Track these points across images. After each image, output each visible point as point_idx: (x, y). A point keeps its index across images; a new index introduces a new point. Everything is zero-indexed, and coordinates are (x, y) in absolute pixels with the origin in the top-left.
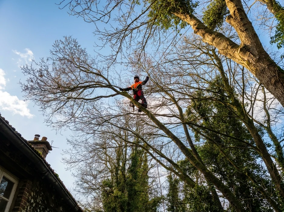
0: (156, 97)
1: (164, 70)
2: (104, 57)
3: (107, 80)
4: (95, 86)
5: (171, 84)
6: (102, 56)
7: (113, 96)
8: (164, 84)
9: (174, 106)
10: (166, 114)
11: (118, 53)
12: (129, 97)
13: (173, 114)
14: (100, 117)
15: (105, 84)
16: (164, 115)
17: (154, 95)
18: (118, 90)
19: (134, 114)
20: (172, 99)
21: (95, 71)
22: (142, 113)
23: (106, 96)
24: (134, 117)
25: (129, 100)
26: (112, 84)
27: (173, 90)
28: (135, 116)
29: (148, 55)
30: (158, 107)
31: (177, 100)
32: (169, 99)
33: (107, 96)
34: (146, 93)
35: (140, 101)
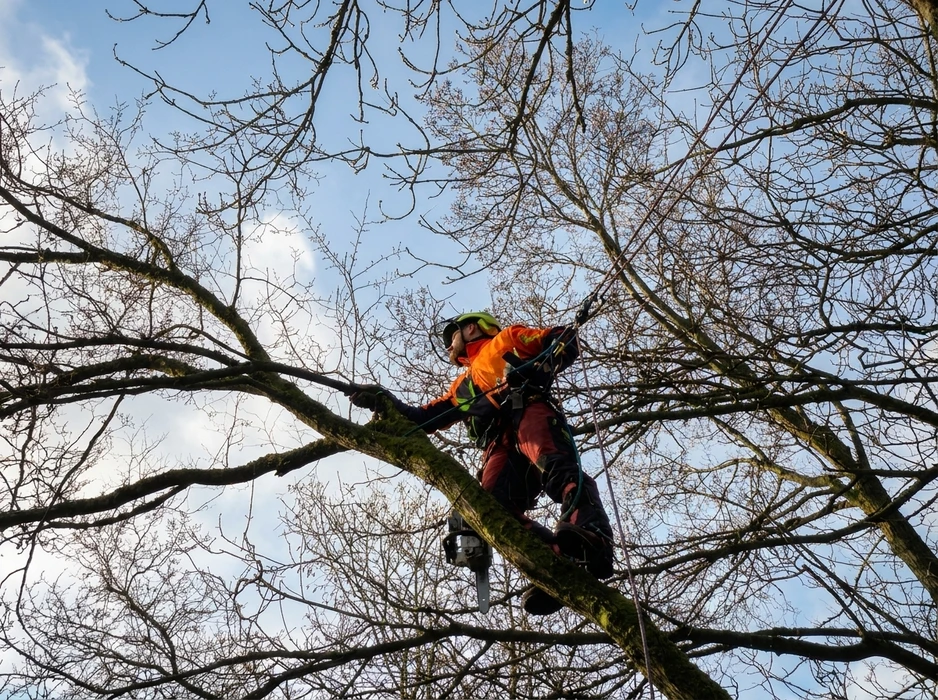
0: (695, 459)
1: (759, 204)
2: (199, 110)
3: (229, 315)
4: (119, 375)
5: (830, 329)
6: (181, 100)
7: (284, 463)
8: (762, 334)
9: (875, 543)
10: (790, 626)
11: (325, 65)
12: (442, 470)
13: (861, 630)
14: (167, 678)
15: (215, 356)
16: (775, 641)
17: (668, 440)
18: (339, 405)
19: (488, 636)
20: (846, 481)
21: (122, 241)
22: (562, 621)
23: (219, 466)
24: (484, 662)
25: (440, 501)
26: (278, 355)
27: (850, 390)
28: (497, 652)
29: (604, 70)
30: (712, 557)
31: (893, 487)
32: (814, 482)
33: (233, 465)
34: (590, 429)
35: (547, 513)
